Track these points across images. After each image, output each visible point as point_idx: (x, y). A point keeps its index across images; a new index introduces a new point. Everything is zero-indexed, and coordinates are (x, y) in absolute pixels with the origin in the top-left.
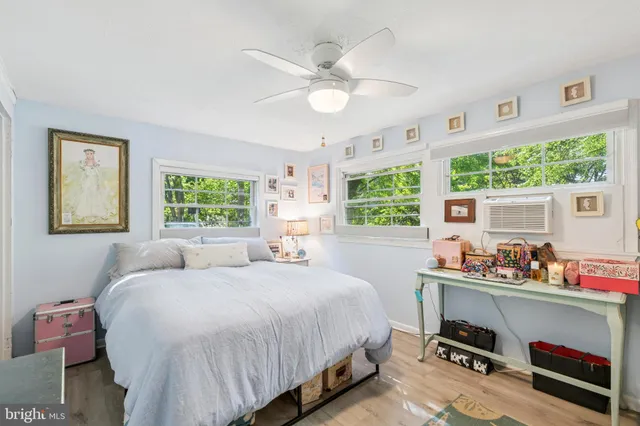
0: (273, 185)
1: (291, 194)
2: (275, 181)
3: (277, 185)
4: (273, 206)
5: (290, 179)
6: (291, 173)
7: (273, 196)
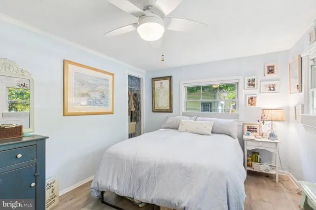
0: (252, 83)
1: (272, 88)
2: (254, 80)
3: (255, 83)
4: (252, 98)
5: (271, 76)
6: (271, 70)
7: (251, 91)
